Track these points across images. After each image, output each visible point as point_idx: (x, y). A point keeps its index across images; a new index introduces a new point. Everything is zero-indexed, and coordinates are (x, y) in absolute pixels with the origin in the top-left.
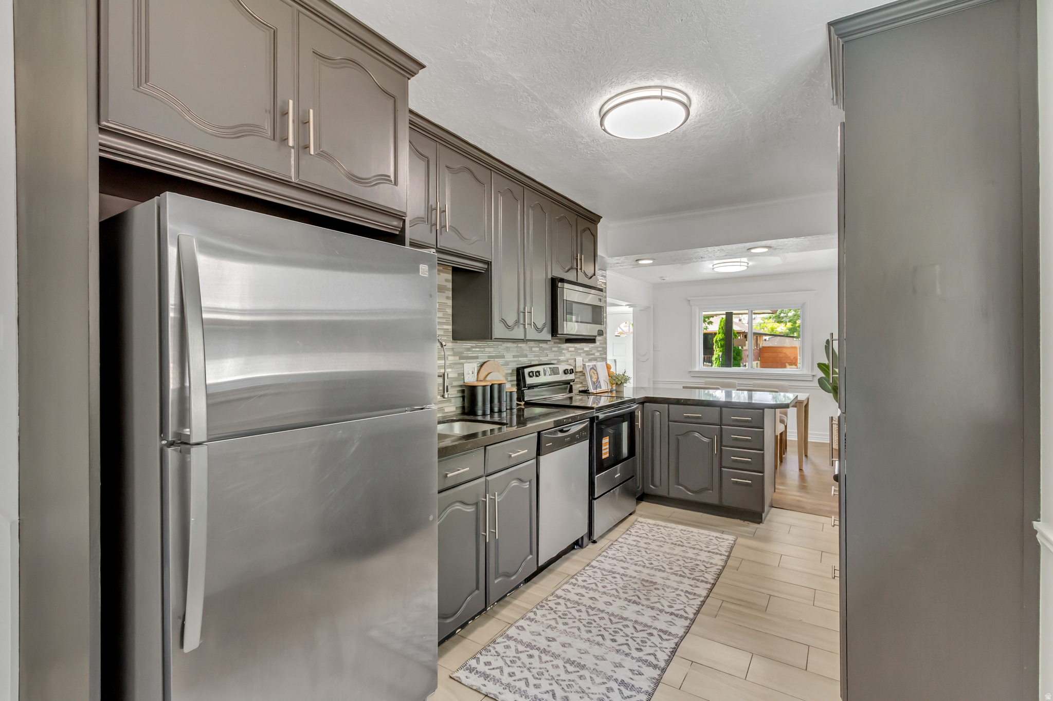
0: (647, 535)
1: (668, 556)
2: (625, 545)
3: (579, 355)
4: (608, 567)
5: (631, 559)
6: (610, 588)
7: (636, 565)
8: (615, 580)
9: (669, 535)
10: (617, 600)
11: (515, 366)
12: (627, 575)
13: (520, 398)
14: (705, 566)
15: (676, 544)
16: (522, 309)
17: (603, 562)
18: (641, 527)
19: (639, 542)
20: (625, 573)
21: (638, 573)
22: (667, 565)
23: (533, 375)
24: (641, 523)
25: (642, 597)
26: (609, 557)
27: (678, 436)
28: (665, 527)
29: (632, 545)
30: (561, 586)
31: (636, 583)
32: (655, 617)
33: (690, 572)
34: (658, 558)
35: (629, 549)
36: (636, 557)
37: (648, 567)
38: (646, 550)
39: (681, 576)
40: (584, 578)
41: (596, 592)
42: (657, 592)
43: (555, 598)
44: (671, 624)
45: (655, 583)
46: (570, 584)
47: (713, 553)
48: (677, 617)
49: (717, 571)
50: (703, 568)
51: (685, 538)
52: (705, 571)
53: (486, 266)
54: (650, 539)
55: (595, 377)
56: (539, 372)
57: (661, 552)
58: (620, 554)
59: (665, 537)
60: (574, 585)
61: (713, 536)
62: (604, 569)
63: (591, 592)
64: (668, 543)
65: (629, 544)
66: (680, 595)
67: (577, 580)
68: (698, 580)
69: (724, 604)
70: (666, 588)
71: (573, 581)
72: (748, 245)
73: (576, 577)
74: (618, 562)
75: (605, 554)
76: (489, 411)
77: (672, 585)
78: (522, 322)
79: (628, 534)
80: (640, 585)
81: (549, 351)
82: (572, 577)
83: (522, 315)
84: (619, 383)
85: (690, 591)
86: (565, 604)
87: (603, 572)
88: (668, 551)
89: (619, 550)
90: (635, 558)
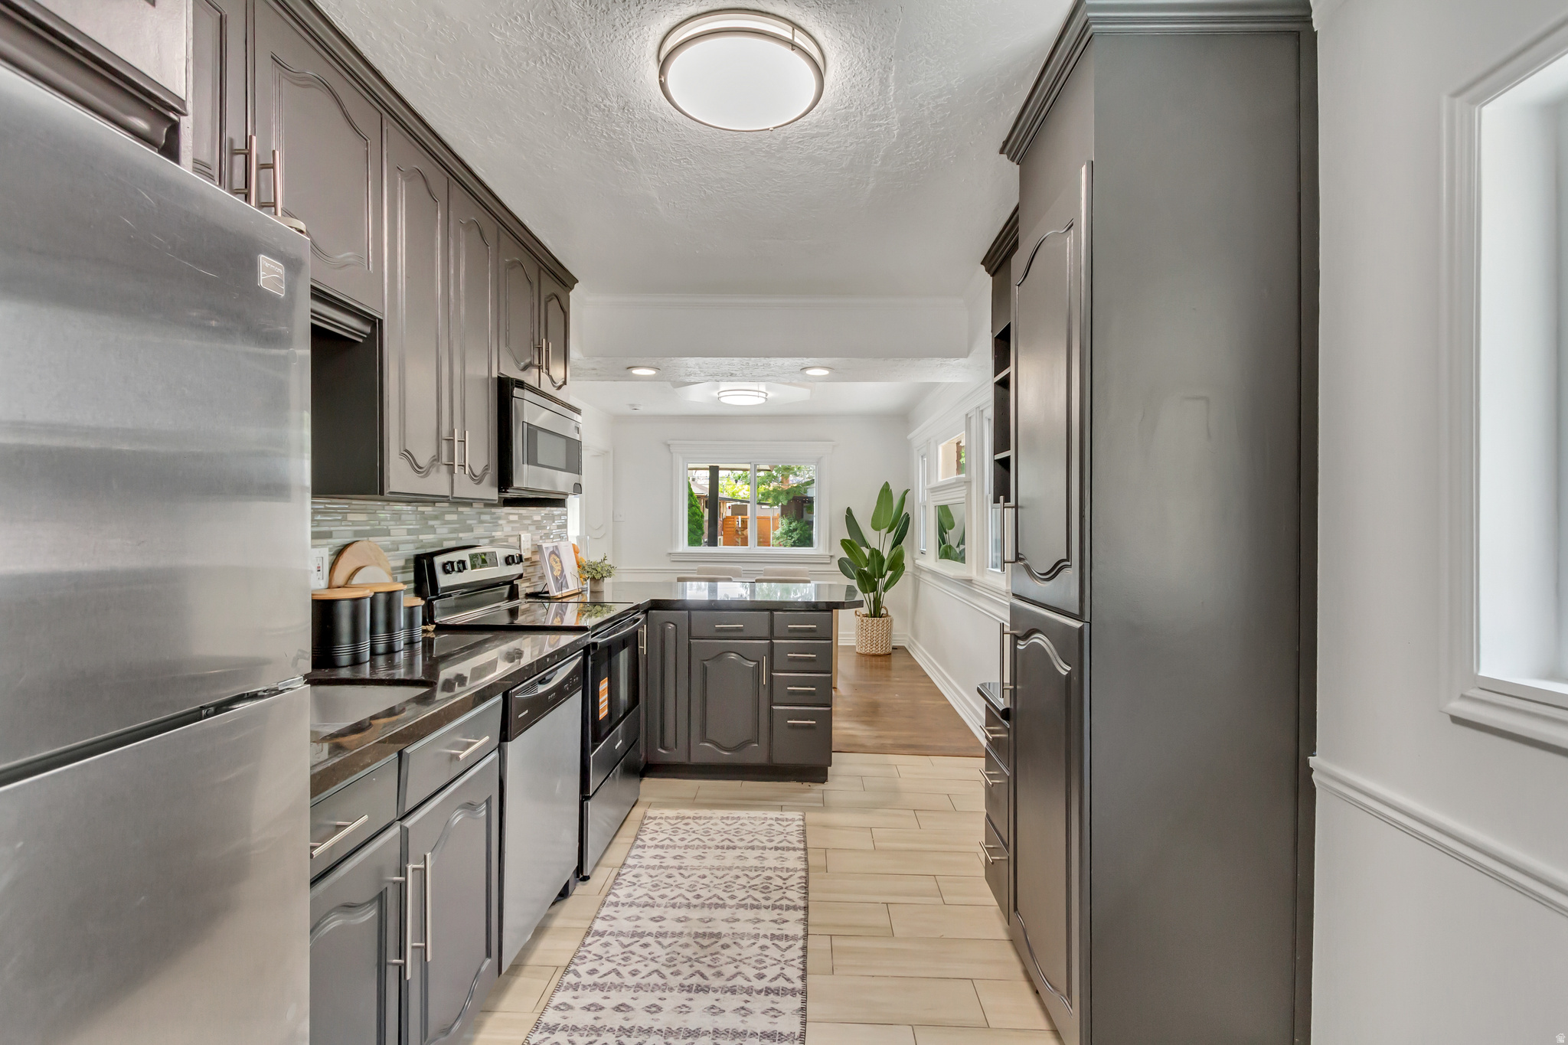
0: (671, 840)
1: (720, 873)
2: (642, 871)
3: (526, 528)
4: (627, 926)
5: (663, 897)
6: (644, 972)
7: (674, 906)
8: (649, 950)
9: (707, 832)
10: (667, 994)
11: (410, 551)
12: (666, 933)
13: (428, 618)
14: (781, 877)
15: (723, 848)
16: (445, 433)
17: (614, 918)
18: (656, 828)
19: (664, 858)
20: (662, 930)
21: (683, 924)
22: (724, 891)
23: (453, 570)
24: (655, 818)
25: (708, 972)
26: (623, 904)
27: (705, 663)
28: (695, 818)
29: (653, 868)
30: (550, 1000)
31: (687, 945)
32: (743, 1008)
33: (764, 895)
34: (705, 881)
35: (651, 876)
36: (669, 890)
37: (695, 906)
38: (682, 871)
39: (753, 907)
40: (589, 966)
41: (623, 990)
42: (726, 952)
43: (546, 1035)
44: (775, 1013)
45: (718, 935)
46: (567, 989)
47: (783, 849)
48: (778, 994)
49: (801, 881)
50: (780, 882)
51: (733, 832)
52: (784, 886)
53: (368, 329)
54: (680, 847)
55: (557, 567)
56: (463, 562)
57: (705, 867)
58: (640, 892)
59: (701, 837)
60: (575, 987)
61: (772, 819)
62: (621, 933)
63: (613, 993)
64: (710, 848)
65: (648, 867)
66: (767, 947)
67: (577, 974)
68: (780, 907)
69: (837, 942)
70: (738, 941)
71: (571, 978)
72: (807, 361)
73: (573, 967)
74: (641, 909)
75: (612, 898)
76: (368, 653)
77: (746, 931)
78: (445, 459)
79: (640, 846)
80: (696, 948)
81: (475, 522)
82: (566, 971)
83: (445, 445)
84: (598, 576)
85: (778, 933)
86: (570, 1042)
87: (621, 939)
88: (717, 863)
89: (635, 884)
90: (667, 892)
